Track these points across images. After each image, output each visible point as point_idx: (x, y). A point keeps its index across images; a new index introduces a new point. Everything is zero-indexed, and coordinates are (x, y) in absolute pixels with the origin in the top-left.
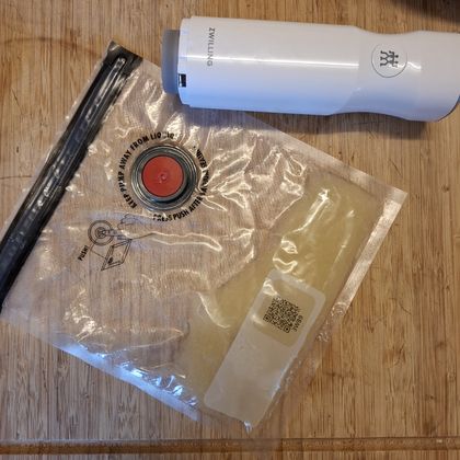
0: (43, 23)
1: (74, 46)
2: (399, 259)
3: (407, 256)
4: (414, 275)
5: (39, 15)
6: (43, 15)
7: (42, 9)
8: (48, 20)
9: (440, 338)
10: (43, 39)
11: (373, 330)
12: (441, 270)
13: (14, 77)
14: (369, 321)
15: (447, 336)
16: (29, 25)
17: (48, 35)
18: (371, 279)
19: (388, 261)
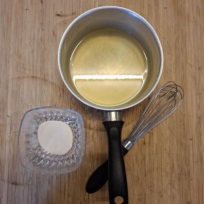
0: (33, 70)
1: (45, 80)
2: (173, 167)
3: (176, 166)
4: (179, 174)
5: (31, 67)
6: (33, 67)
7: (33, 65)
8: (35, 69)
9: (189, 200)
10: (33, 77)
11: (162, 196)
12: (189, 172)
13: (21, 92)
14: (160, 193)
15: (192, 199)
16: (27, 71)
17: (35, 75)
18: (162, 176)
19: (168, 168)
